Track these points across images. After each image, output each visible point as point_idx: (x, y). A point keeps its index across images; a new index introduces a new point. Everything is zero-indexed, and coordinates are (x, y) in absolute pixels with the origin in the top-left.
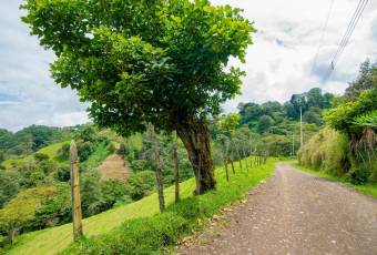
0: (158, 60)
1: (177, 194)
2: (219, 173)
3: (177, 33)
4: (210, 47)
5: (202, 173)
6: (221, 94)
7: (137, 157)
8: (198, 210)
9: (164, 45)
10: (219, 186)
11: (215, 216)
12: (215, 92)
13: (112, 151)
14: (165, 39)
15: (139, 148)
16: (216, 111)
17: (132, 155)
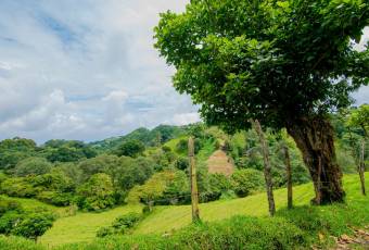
0: (265, 54)
1: (290, 199)
2: (349, 182)
3: (285, 20)
4: (331, 23)
5: (322, 179)
6: (350, 81)
7: (240, 155)
8: (319, 223)
9: (270, 37)
10: (349, 198)
11: (345, 237)
12: (340, 79)
13: (217, 147)
14: (271, 30)
15: (243, 145)
16: (344, 103)
17: (236, 152)
